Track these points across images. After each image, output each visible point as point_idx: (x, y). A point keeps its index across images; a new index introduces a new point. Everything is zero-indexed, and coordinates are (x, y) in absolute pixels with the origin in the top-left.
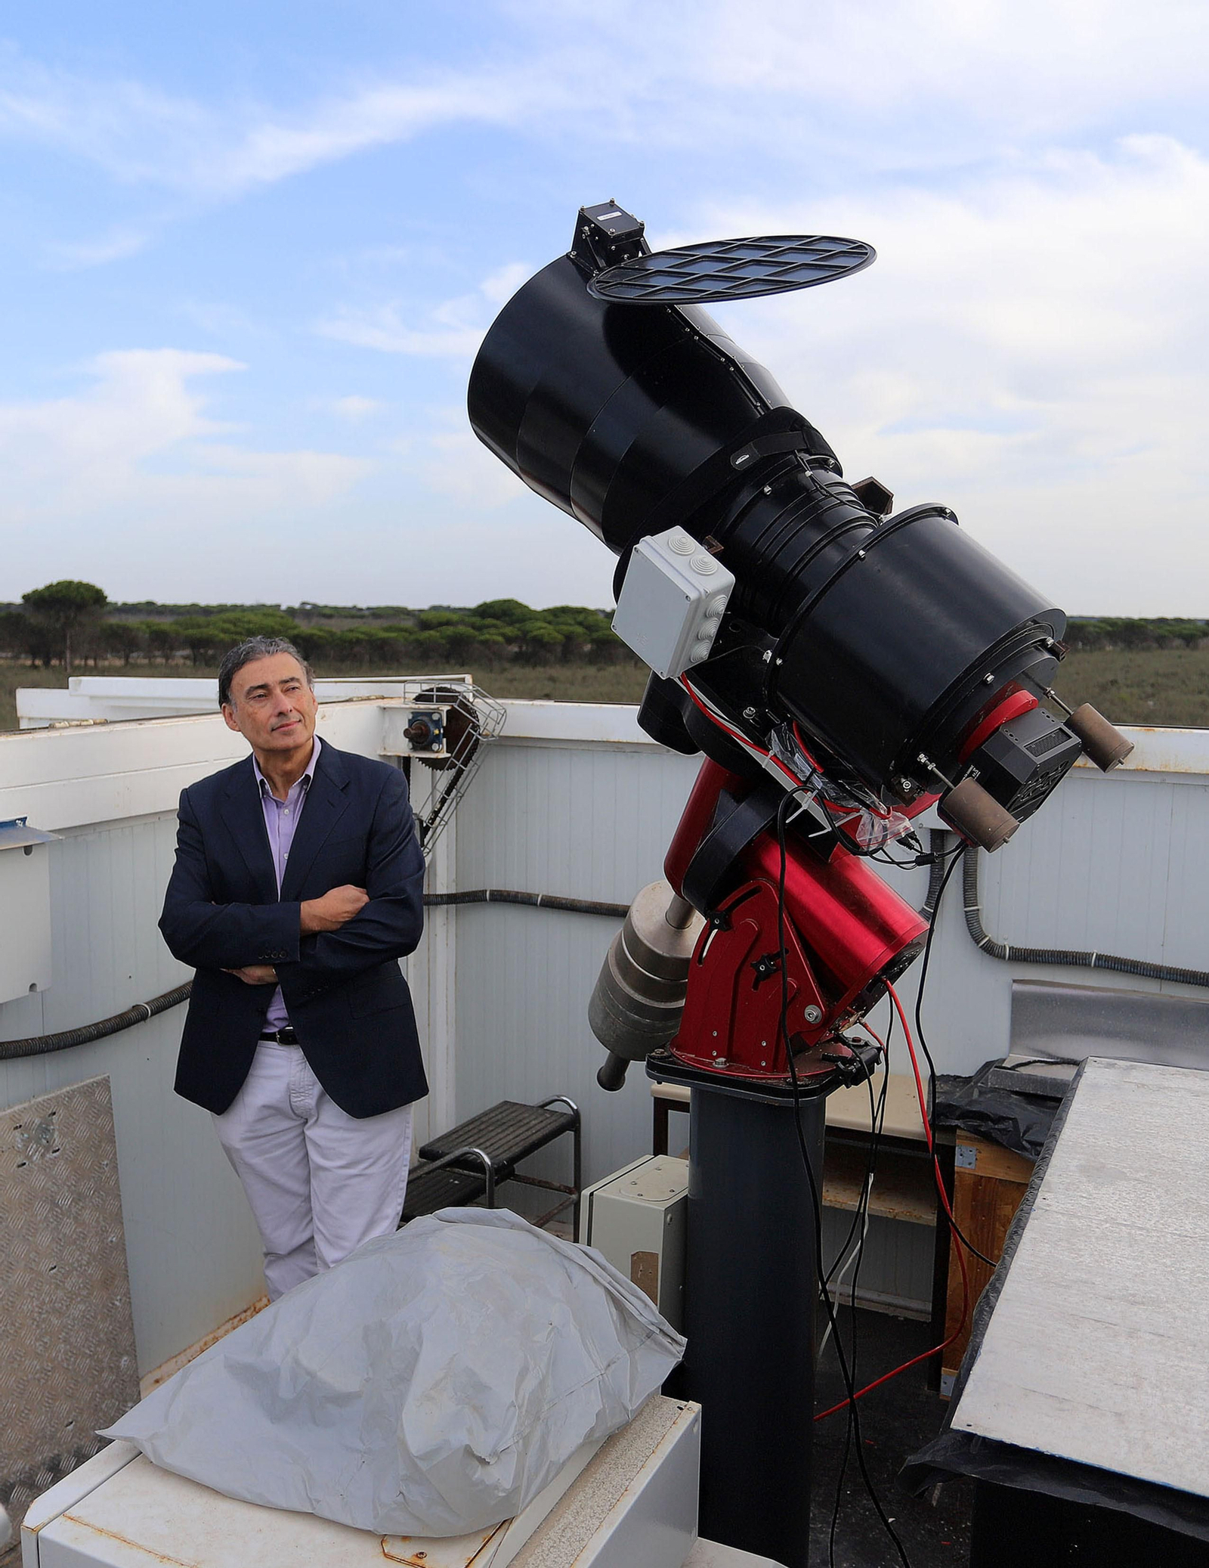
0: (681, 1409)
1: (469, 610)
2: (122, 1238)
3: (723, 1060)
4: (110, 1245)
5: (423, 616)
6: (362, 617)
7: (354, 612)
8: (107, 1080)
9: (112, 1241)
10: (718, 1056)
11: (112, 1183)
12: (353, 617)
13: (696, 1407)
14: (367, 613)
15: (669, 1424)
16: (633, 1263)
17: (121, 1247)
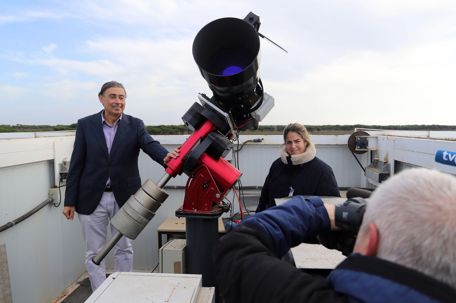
0: (211, 289)
1: (68, 126)
2: (10, 292)
3: (196, 210)
4: (6, 295)
5: (55, 128)
6: (37, 128)
7: (34, 127)
8: (5, 244)
9: (7, 294)
10: (194, 209)
11: (7, 276)
12: (34, 128)
13: (213, 288)
14: (38, 127)
15: (209, 293)
16: (174, 265)
17: (10, 295)
